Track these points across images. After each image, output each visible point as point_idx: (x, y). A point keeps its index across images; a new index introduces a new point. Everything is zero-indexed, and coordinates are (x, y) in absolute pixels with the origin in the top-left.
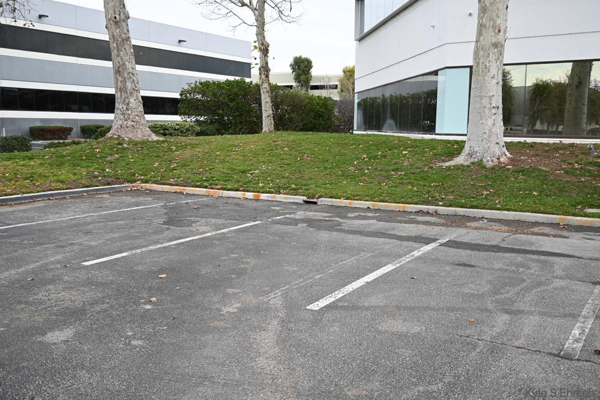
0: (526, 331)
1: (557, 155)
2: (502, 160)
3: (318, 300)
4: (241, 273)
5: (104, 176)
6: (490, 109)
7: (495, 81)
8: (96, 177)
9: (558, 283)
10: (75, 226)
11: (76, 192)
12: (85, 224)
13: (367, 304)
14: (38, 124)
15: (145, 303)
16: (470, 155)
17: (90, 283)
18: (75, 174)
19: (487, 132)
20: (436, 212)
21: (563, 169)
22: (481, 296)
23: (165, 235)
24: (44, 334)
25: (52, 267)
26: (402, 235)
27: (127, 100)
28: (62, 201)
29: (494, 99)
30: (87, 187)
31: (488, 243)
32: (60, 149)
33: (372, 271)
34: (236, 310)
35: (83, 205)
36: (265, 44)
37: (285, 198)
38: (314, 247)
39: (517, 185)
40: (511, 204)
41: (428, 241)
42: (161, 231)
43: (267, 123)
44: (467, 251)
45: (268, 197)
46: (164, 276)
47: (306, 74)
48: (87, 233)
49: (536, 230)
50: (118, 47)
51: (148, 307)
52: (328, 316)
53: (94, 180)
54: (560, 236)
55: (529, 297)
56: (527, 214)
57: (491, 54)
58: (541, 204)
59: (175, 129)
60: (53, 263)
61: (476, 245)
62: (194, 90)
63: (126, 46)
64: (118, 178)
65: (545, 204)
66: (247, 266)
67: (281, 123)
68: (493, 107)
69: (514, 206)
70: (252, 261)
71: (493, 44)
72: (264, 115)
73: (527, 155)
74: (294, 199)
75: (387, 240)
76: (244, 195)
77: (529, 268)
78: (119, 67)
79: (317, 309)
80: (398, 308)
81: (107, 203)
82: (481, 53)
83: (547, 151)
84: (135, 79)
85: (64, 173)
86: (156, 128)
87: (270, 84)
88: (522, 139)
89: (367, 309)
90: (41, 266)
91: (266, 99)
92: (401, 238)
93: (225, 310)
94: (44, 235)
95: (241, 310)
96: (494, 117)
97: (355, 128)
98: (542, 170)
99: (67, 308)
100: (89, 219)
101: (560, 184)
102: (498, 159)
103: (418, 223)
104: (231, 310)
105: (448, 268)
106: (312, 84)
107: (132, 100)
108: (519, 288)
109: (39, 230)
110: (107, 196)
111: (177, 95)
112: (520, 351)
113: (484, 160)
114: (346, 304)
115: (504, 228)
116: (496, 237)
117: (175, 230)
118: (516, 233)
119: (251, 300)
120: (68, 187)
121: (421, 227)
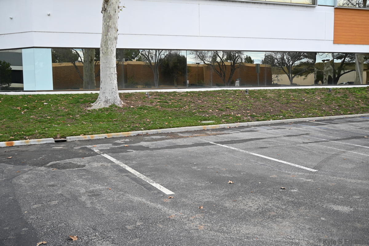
6: (115, 75)
16: (106, 102)
37: (38, 141)
45: (21, 142)
57: (114, 44)
71: (115, 38)
74: (46, 140)
82: (109, 42)
102: (121, 103)
113: (116, 104)
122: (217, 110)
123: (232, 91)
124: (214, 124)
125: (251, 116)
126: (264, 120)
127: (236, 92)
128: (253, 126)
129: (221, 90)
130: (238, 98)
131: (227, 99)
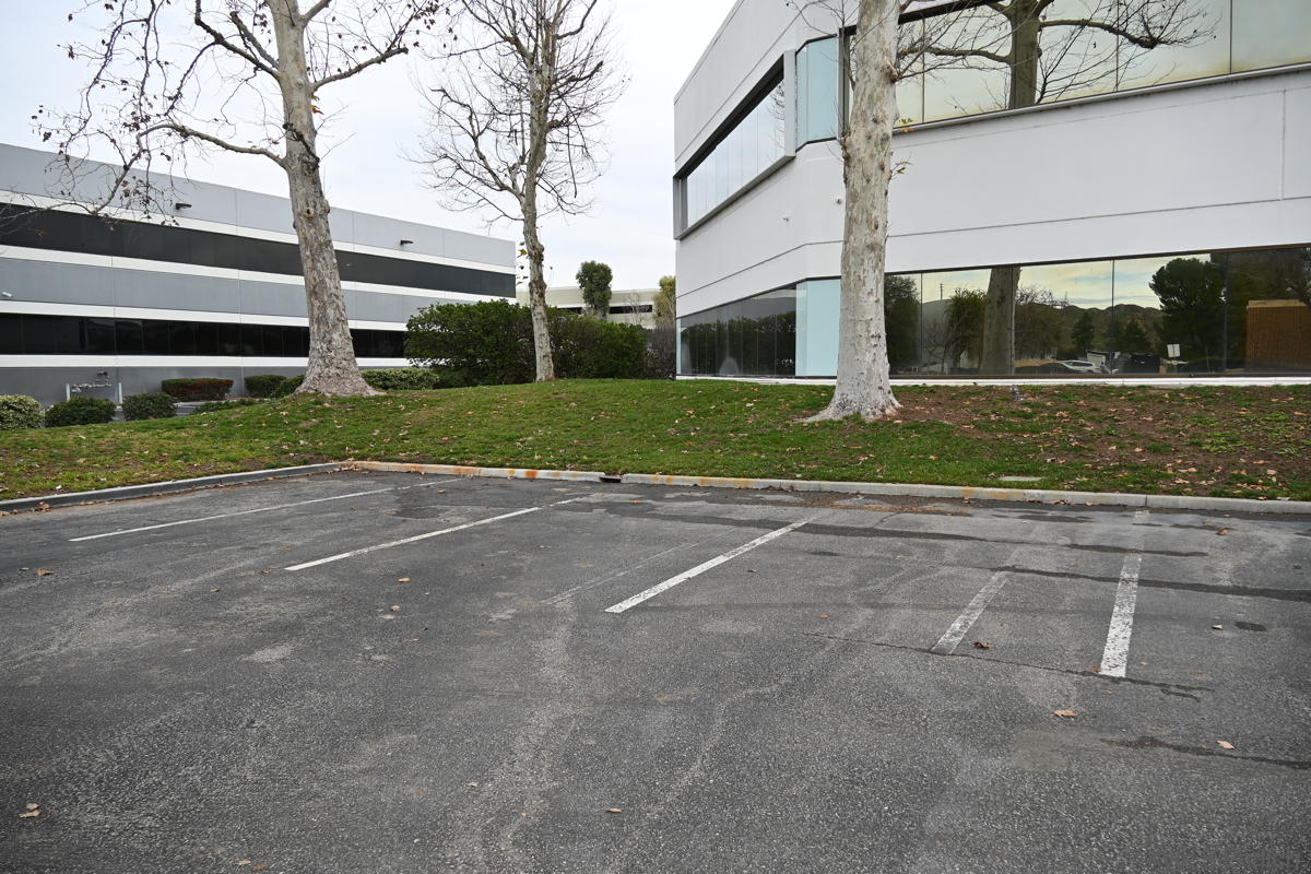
0: (893, 626)
1: (968, 403)
2: (888, 412)
3: (621, 600)
4: (514, 573)
5: (298, 451)
6: (868, 339)
7: (872, 299)
8: (286, 453)
9: (946, 571)
10: (265, 521)
11: (256, 476)
12: (279, 518)
13: (687, 604)
14: (175, 376)
15: (385, 613)
16: (842, 406)
17: (302, 592)
18: (252, 449)
19: (865, 372)
20: (792, 487)
21: (973, 423)
22: (841, 589)
23: (400, 529)
24: (252, 653)
25: (243, 574)
26: (742, 519)
27: (328, 336)
28: (237, 489)
29: (873, 324)
30: (273, 467)
31: (860, 526)
32: (225, 413)
33: (696, 565)
34: (510, 617)
35: (273, 493)
36: (538, 247)
37: (574, 475)
38: (615, 538)
39: (907, 447)
40: (897, 472)
41: (776, 525)
42: (395, 525)
43: (544, 368)
44: (830, 537)
45: (548, 474)
46: (406, 579)
47: (602, 290)
48: (286, 530)
49: (929, 507)
50: (313, 255)
51: (389, 617)
52: (635, 618)
53: (283, 457)
54: (961, 514)
55: (903, 588)
56: (920, 486)
57: (866, 261)
58: (939, 472)
59: (401, 380)
60: (242, 569)
61: (842, 528)
62: (429, 318)
63: (325, 255)
64: (320, 454)
65: (945, 472)
66: (522, 564)
67: (565, 366)
68: (873, 336)
69: (902, 475)
70: (529, 559)
71: (868, 246)
72: (539, 354)
73: (924, 404)
74: (587, 476)
75: (720, 527)
76: (513, 472)
77: (910, 554)
78: (315, 287)
79: (620, 611)
80: (728, 606)
81: (306, 489)
82: (852, 259)
83: (953, 398)
84: (340, 304)
85: (235, 448)
86: (373, 378)
87: (546, 307)
88: (920, 382)
89: (687, 609)
90: (227, 574)
91: (540, 330)
92: (739, 523)
93: (494, 618)
94: (223, 535)
95: (515, 616)
96: (874, 350)
97: (679, 371)
98: (944, 425)
99: (276, 623)
100: (284, 512)
101: (967, 444)
102: (883, 410)
103: (765, 503)
104: (502, 616)
105: (800, 558)
106: (612, 305)
107: (336, 336)
108: (893, 578)
109: (213, 529)
110: (305, 480)
111: (402, 327)
112: (881, 648)
113: (863, 413)
114: (659, 605)
115: (886, 506)
116: (872, 517)
117: (415, 523)
118: (901, 511)
119: (529, 604)
120: (244, 467)
121: (769, 508)
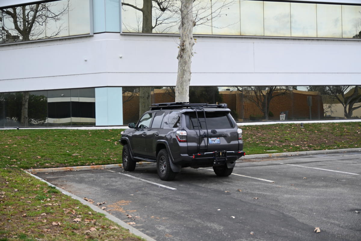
76: (120, 165)
122: (277, 141)
123: (288, 125)
124: (277, 152)
125: (308, 146)
126: (320, 150)
127: (291, 125)
128: (311, 154)
129: (277, 124)
130: (294, 131)
131: (284, 132)
